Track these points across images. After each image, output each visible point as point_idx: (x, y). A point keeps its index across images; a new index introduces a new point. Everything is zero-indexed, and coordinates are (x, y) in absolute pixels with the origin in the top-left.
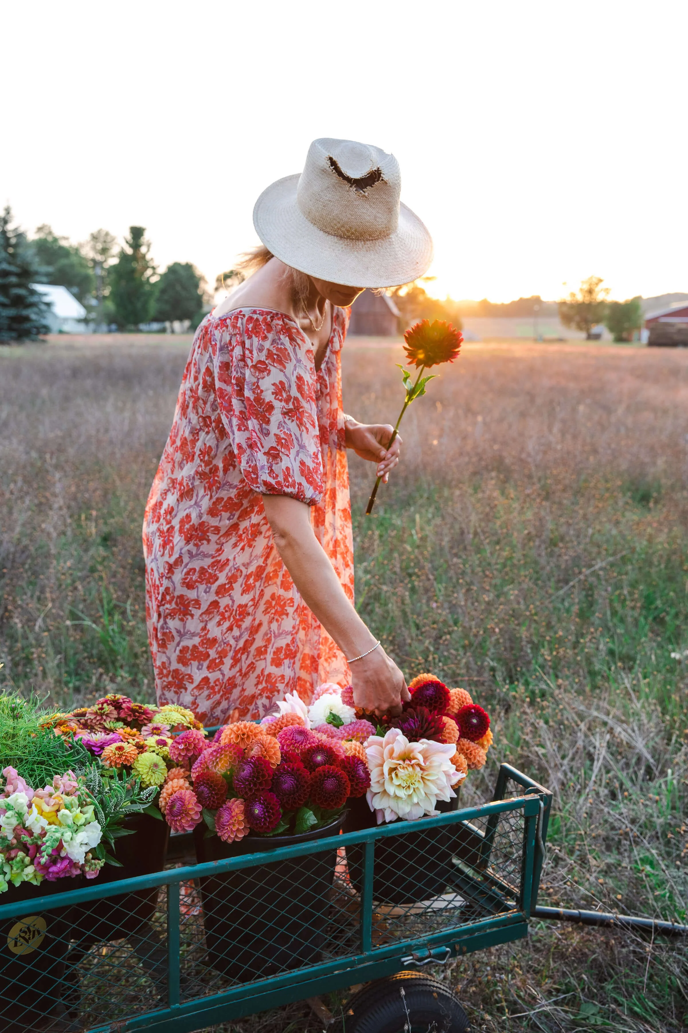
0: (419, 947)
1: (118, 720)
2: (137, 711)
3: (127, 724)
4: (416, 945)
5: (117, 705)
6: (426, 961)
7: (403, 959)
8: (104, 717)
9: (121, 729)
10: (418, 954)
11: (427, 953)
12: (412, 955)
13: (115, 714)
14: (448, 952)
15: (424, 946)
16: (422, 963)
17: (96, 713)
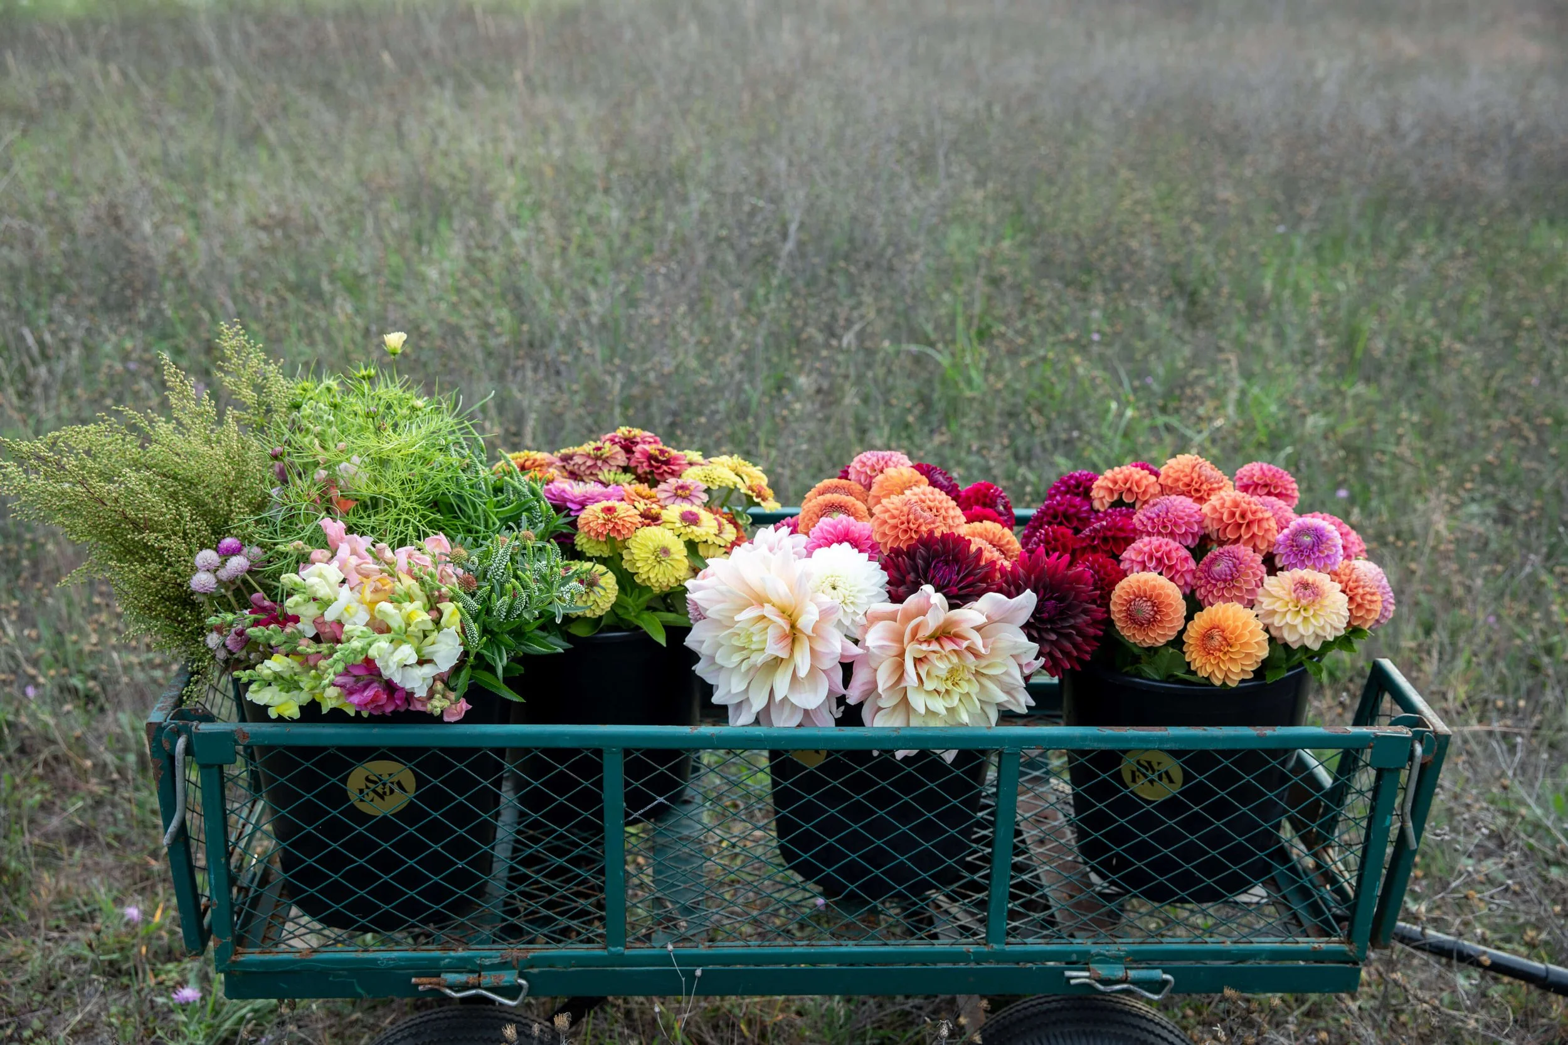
0: (1105, 960)
1: (626, 470)
2: (657, 460)
3: (640, 479)
4: (1098, 954)
5: (628, 446)
6: (1118, 987)
7: (1068, 973)
8: (599, 463)
9: (628, 485)
10: (1103, 971)
11: (1120, 974)
12: (1088, 970)
13: (621, 459)
14: (1166, 982)
15: (1116, 959)
16: (1109, 989)
17: (588, 456)
